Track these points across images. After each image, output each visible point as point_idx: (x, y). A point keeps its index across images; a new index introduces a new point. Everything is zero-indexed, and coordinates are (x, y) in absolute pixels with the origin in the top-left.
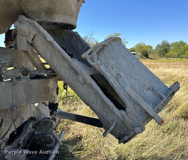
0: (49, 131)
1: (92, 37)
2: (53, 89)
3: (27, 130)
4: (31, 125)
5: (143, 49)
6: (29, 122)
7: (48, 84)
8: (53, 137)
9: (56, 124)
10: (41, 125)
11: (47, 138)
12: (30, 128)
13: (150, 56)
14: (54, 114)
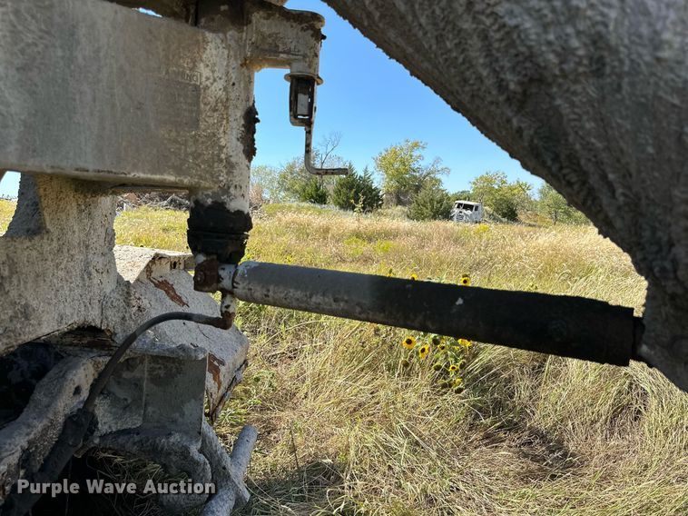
0: (183, 415)
1: (333, 153)
2: (226, 108)
3: (54, 397)
4: (83, 374)
5: (501, 193)
6: (76, 356)
7: (194, 62)
8: (201, 451)
9: (219, 389)
10: (140, 379)
11: (170, 454)
12: (77, 391)
13: (521, 217)
14: (219, 279)
